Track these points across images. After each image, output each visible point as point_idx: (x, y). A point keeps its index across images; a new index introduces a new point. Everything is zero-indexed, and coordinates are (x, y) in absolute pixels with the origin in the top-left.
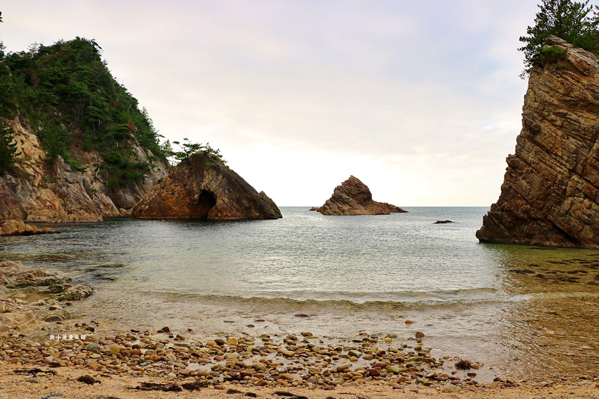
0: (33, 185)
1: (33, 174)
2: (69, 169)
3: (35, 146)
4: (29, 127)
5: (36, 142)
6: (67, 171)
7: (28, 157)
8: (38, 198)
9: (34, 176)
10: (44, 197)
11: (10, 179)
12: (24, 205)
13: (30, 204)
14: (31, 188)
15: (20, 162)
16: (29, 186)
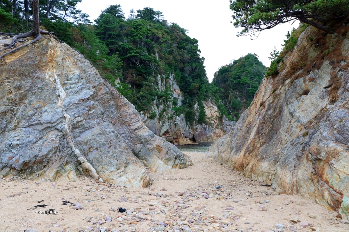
0: (213, 128)
1: (213, 123)
2: (227, 120)
3: (216, 111)
4: (214, 103)
5: (217, 110)
6: (227, 121)
7: (212, 116)
8: (214, 133)
9: (214, 124)
10: (217, 132)
11: (204, 126)
12: (208, 136)
13: (211, 135)
14: (212, 129)
15: (209, 118)
16: (211, 128)
